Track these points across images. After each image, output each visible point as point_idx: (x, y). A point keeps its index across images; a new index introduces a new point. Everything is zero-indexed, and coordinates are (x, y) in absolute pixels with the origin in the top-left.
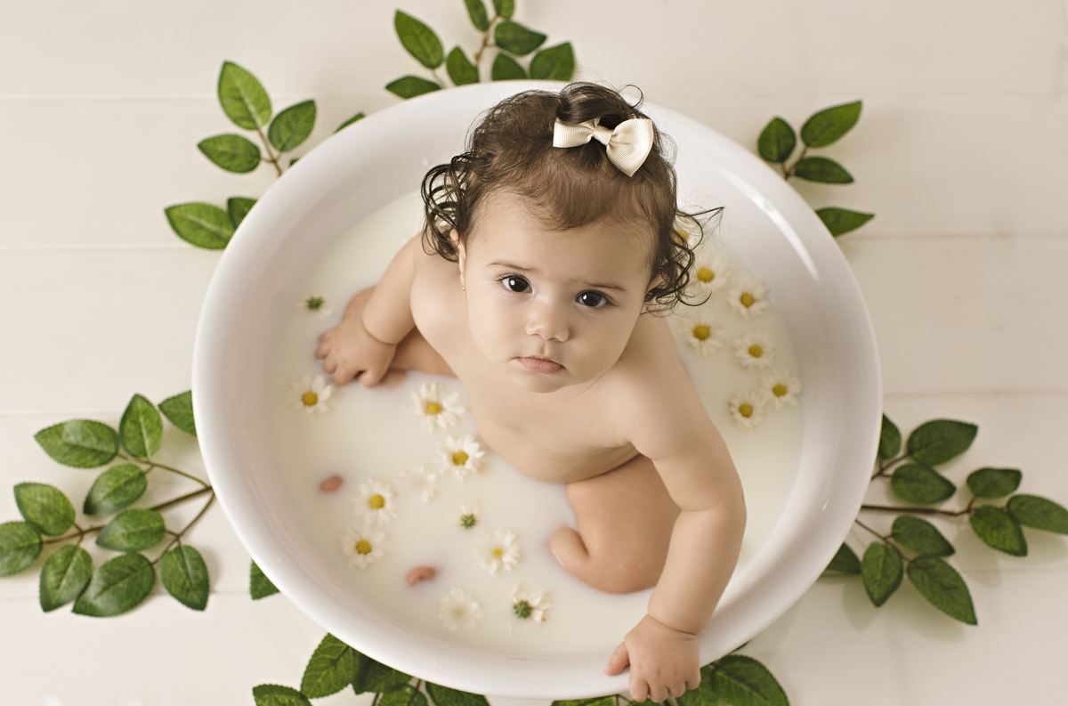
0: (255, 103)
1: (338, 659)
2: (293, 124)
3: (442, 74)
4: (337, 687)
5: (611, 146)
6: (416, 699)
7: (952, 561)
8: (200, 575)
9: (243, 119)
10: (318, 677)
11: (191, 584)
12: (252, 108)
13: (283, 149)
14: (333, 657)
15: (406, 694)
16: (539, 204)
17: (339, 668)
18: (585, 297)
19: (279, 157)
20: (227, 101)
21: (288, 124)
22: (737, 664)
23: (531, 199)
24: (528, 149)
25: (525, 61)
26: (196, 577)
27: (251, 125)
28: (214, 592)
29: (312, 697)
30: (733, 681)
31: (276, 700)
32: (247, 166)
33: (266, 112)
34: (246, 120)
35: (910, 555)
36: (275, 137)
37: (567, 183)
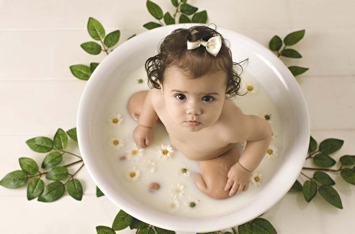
0: (100, 31)
1: (125, 218)
2: (112, 38)
3: (162, 21)
4: (124, 227)
5: (207, 47)
6: (151, 231)
7: (334, 187)
8: (80, 188)
10: (118, 223)
11: (77, 192)
12: (99, 33)
13: (109, 47)
14: (123, 217)
15: (148, 229)
16: (185, 71)
17: (125, 220)
18: (205, 98)
19: (108, 49)
20: (90, 31)
22: (260, 221)
24: (179, 51)
25: (190, 17)
26: (78, 190)
27: (98, 39)
28: (84, 194)
29: (116, 230)
30: (258, 227)
31: (104, 231)
32: (97, 52)
33: (103, 34)
34: (96, 37)
35: (320, 185)
36: (106, 43)
37: (194, 62)
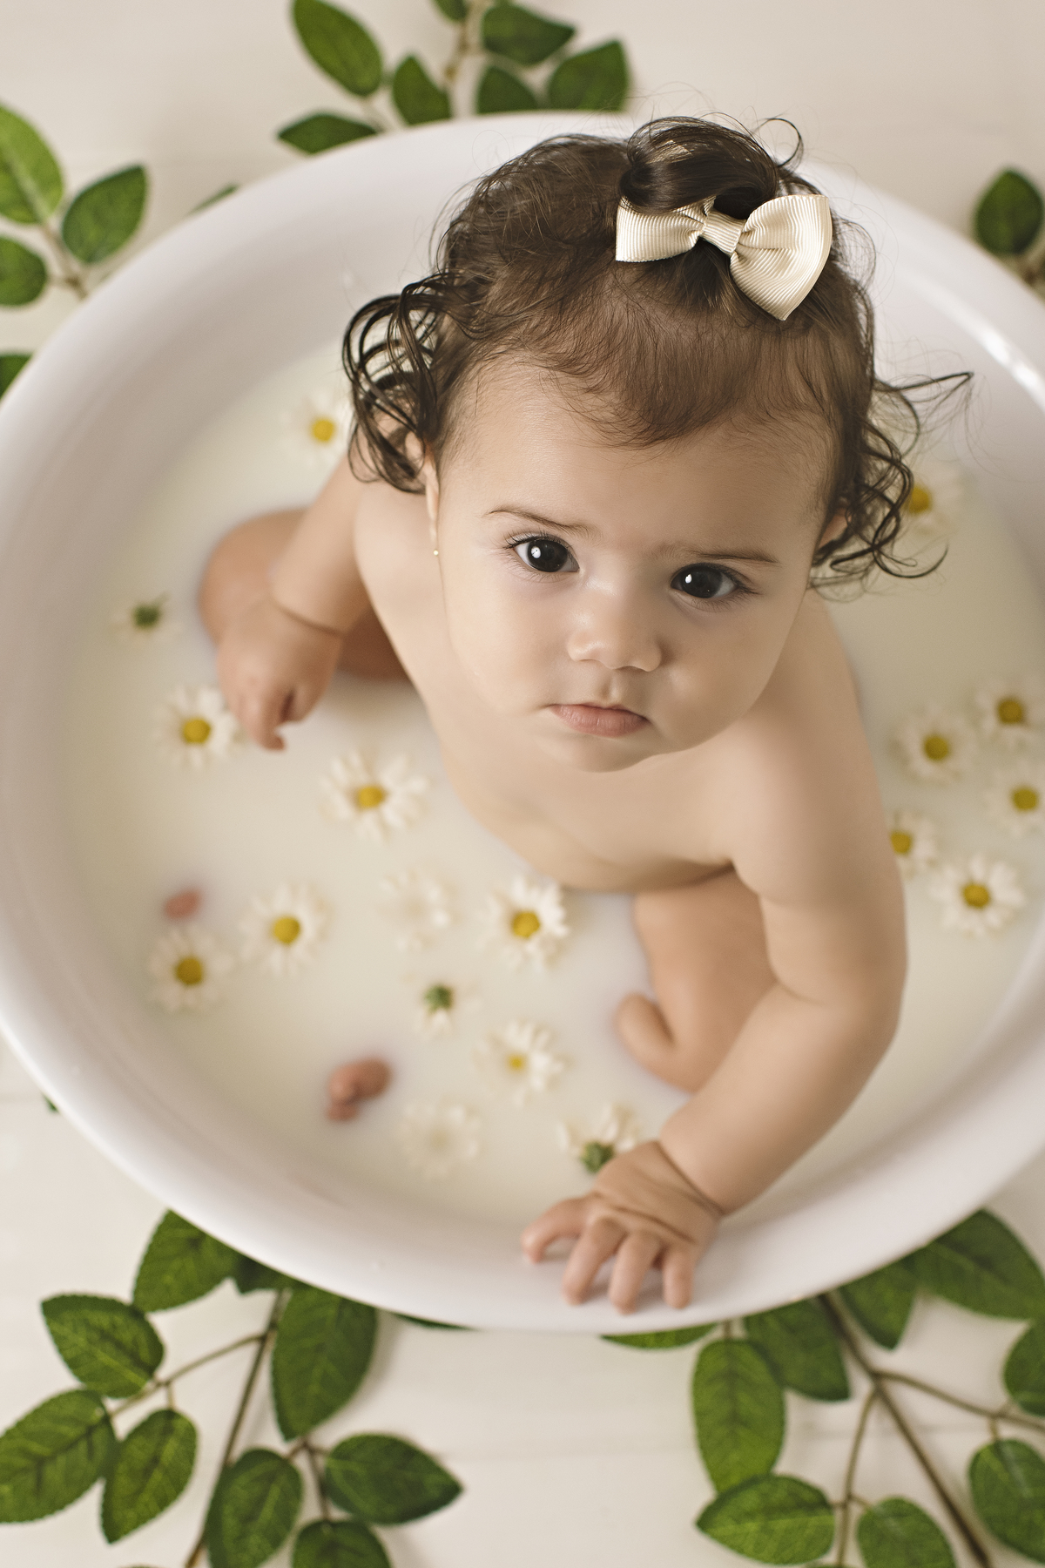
0: (35, 172)
1: (203, 1238)
2: (106, 213)
3: (382, 106)
4: (201, 1288)
5: (740, 256)
9: (12, 204)
10: (166, 1271)
12: (28, 183)
13: (88, 259)
14: (192, 1234)
16: (589, 390)
18: (688, 579)
19: (83, 274)
21: (98, 214)
23: (572, 379)
24: (562, 266)
25: (537, 77)
27: (27, 214)
29: (154, 1311)
31: (87, 1324)
32: (21, 293)
33: (53, 190)
34: (17, 205)
37: (649, 342)
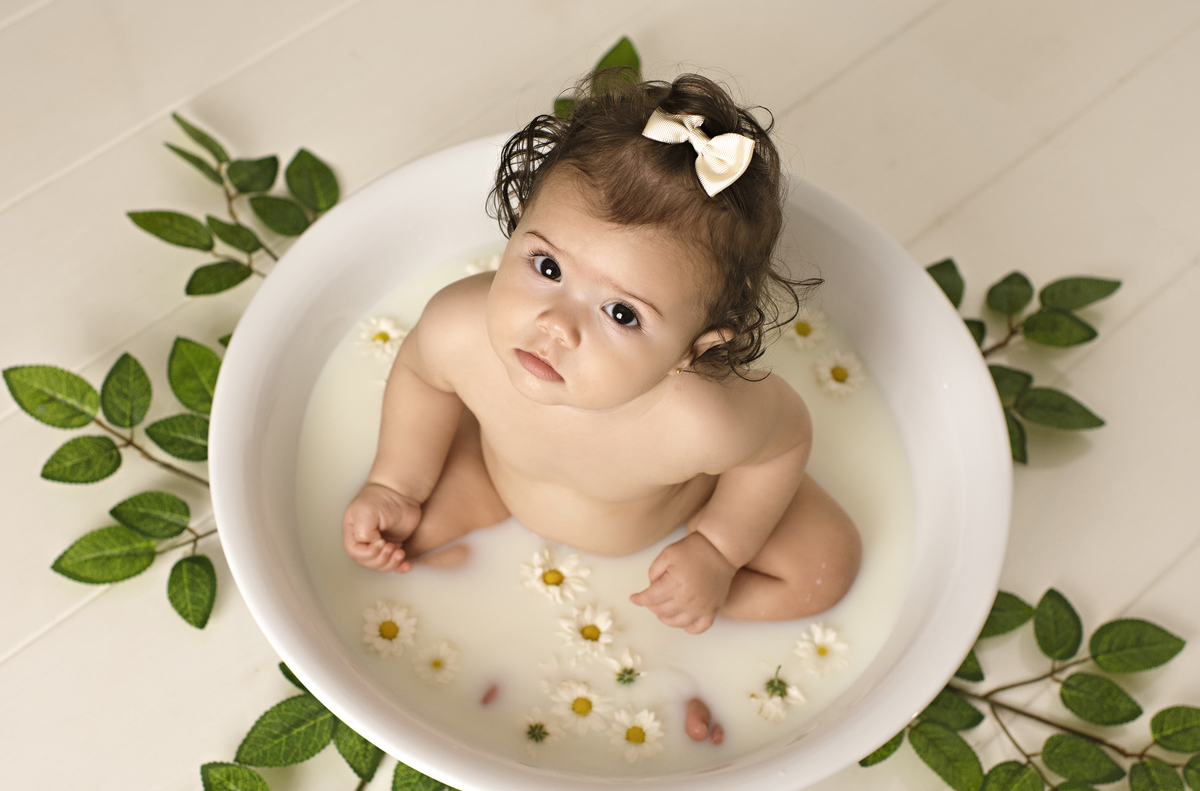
2: (125, 390)
9: (72, 417)
12: (71, 401)
13: (132, 425)
19: (132, 435)
20: (40, 410)
21: (120, 393)
27: (83, 418)
32: (111, 465)
34: (71, 417)
36: (116, 416)
